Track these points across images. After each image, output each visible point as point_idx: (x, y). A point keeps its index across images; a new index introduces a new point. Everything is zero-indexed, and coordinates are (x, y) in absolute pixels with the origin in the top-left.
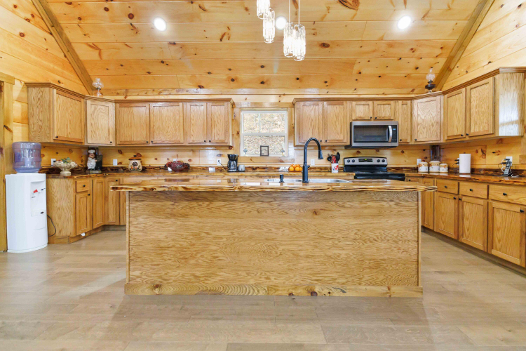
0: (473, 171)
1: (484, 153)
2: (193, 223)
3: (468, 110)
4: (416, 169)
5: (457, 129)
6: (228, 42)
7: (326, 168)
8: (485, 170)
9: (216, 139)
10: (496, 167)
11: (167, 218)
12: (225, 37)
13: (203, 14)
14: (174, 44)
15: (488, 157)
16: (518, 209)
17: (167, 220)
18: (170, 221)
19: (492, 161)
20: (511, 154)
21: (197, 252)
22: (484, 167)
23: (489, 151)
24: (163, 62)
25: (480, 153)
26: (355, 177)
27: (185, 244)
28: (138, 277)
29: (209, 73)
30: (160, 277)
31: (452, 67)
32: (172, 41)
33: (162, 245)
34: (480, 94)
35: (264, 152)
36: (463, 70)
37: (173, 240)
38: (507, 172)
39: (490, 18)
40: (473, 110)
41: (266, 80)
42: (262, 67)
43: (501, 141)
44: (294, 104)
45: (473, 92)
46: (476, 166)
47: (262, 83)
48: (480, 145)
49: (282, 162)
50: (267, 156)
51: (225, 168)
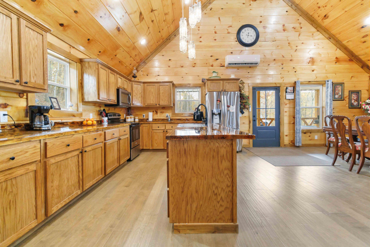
0: (153, 119)
1: (157, 113)
3: (159, 93)
5: (152, 101)
7: (98, 122)
8: (159, 119)
9: (33, 80)
10: (162, 118)
19: (160, 116)
20: (168, 113)
22: (157, 118)
23: (159, 111)
25: (155, 112)
34: (163, 88)
38: (169, 120)
40: (161, 94)
41: (68, 26)
42: (76, 12)
43: (164, 108)
44: (81, 61)
45: (161, 87)
46: (154, 118)
47: (62, 25)
48: (155, 109)
49: (74, 116)
50: (60, 109)
51: (17, 126)
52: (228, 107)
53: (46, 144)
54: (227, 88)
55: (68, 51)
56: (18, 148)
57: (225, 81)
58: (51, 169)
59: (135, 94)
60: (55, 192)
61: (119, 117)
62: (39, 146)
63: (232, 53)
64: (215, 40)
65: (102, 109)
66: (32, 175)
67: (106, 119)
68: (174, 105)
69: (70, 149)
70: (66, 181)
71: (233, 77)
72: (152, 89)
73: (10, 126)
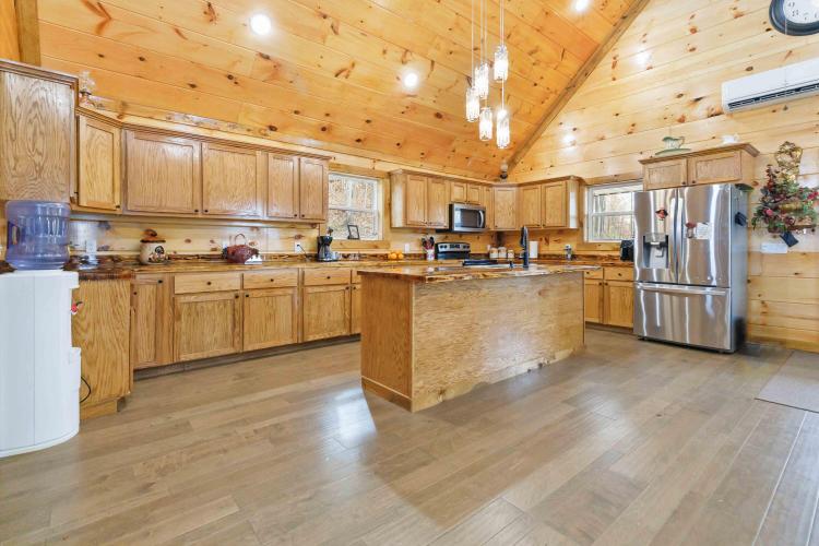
0: (539, 255)
1: (547, 242)
2: (466, 315)
3: (544, 204)
4: (488, 255)
5: (532, 218)
6: (344, 80)
7: (420, 255)
8: (550, 255)
9: (311, 212)
10: (558, 253)
11: (447, 312)
12: (344, 74)
13: (331, 36)
14: (268, 58)
15: (551, 244)
16: (597, 283)
17: (447, 315)
18: (448, 316)
19: (554, 248)
20: (569, 242)
21: (470, 345)
22: (547, 253)
23: (551, 239)
24: (230, 77)
25: (544, 241)
26: (464, 264)
27: (460, 339)
28: (421, 388)
29: (296, 112)
30: (440, 382)
31: (517, 160)
32: (266, 53)
33: (443, 343)
34: (552, 192)
35: (354, 234)
36: (528, 166)
37: (452, 336)
38: (569, 256)
39: (550, 129)
40: (548, 205)
41: (365, 139)
42: (368, 121)
43: (563, 232)
44: (390, 175)
45: (548, 190)
46: (543, 253)
47: (359, 141)
48: (543, 234)
49: (376, 247)
50: (358, 239)
51: (308, 256)
52: (691, 226)
53: (303, 273)
54: (701, 176)
55: (371, 167)
56: (277, 273)
57: (694, 160)
58: (309, 298)
59: (499, 209)
60: (313, 321)
61: (466, 249)
62: (296, 273)
63: (750, 69)
64: (693, 50)
65: (429, 237)
66: (289, 297)
67: (431, 252)
68: (581, 224)
69: (331, 281)
70: (327, 315)
71: (729, 141)
72: (533, 196)
73: (302, 256)
